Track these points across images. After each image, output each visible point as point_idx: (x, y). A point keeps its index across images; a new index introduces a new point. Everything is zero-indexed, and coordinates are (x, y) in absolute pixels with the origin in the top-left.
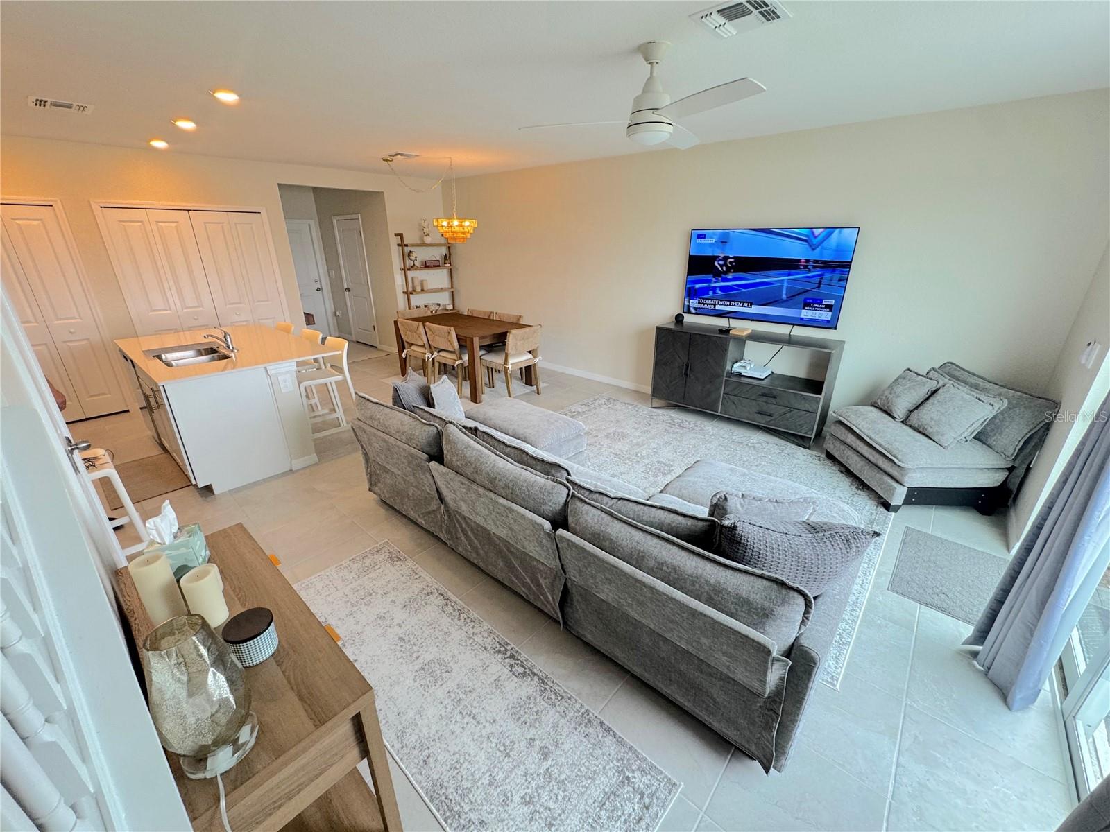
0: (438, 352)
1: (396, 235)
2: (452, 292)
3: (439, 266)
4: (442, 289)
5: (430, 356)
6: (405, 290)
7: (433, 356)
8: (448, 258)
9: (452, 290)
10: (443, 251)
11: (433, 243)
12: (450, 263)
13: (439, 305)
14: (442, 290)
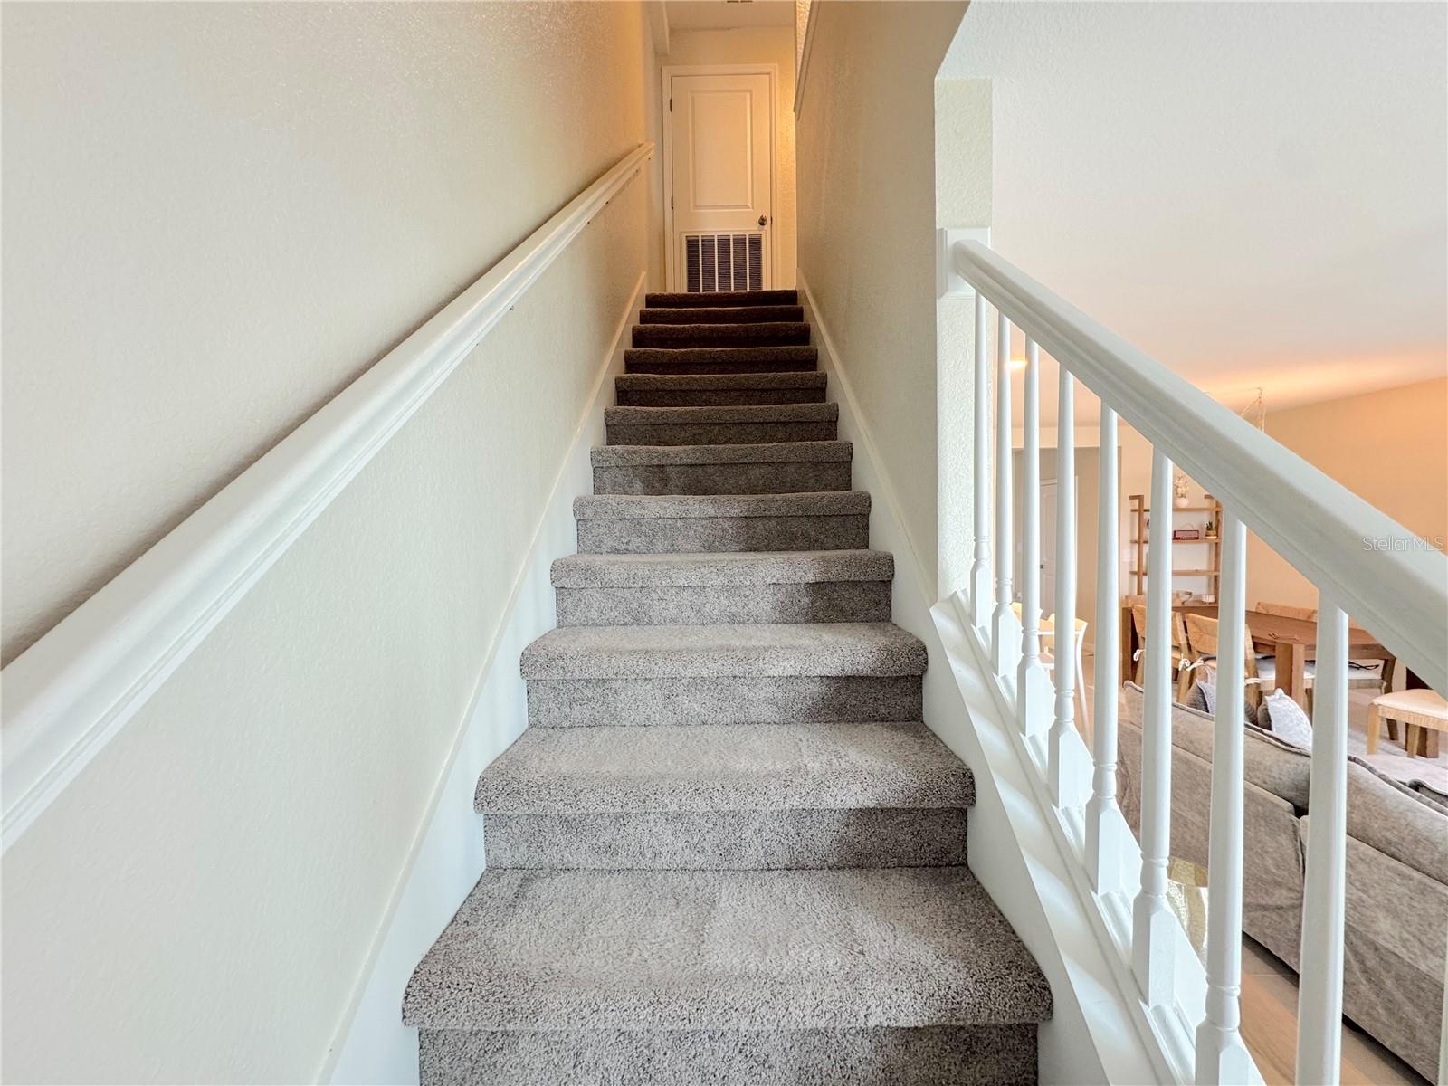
0: (1205, 660)
1: (1132, 498)
2: (1216, 577)
3: (1197, 538)
4: (1196, 571)
5: (1188, 664)
6: (1136, 569)
7: (1195, 665)
8: (1214, 527)
9: (1216, 574)
10: (1205, 519)
11: (1191, 506)
12: (1217, 535)
13: (1190, 594)
14: (1197, 573)
